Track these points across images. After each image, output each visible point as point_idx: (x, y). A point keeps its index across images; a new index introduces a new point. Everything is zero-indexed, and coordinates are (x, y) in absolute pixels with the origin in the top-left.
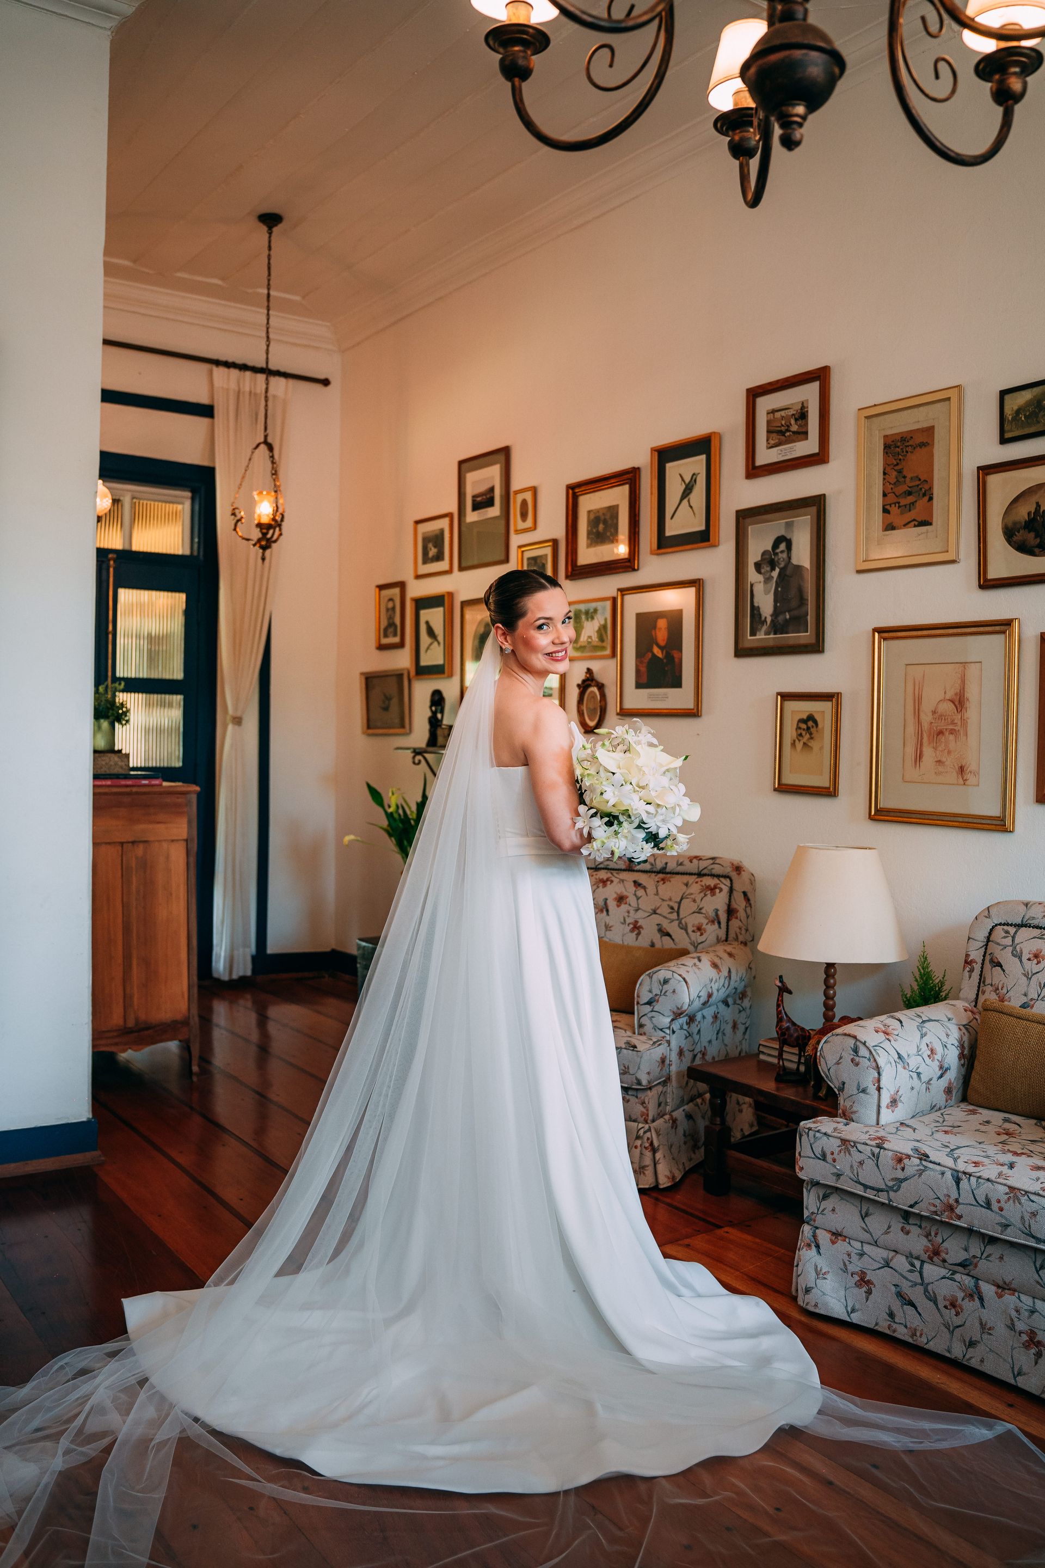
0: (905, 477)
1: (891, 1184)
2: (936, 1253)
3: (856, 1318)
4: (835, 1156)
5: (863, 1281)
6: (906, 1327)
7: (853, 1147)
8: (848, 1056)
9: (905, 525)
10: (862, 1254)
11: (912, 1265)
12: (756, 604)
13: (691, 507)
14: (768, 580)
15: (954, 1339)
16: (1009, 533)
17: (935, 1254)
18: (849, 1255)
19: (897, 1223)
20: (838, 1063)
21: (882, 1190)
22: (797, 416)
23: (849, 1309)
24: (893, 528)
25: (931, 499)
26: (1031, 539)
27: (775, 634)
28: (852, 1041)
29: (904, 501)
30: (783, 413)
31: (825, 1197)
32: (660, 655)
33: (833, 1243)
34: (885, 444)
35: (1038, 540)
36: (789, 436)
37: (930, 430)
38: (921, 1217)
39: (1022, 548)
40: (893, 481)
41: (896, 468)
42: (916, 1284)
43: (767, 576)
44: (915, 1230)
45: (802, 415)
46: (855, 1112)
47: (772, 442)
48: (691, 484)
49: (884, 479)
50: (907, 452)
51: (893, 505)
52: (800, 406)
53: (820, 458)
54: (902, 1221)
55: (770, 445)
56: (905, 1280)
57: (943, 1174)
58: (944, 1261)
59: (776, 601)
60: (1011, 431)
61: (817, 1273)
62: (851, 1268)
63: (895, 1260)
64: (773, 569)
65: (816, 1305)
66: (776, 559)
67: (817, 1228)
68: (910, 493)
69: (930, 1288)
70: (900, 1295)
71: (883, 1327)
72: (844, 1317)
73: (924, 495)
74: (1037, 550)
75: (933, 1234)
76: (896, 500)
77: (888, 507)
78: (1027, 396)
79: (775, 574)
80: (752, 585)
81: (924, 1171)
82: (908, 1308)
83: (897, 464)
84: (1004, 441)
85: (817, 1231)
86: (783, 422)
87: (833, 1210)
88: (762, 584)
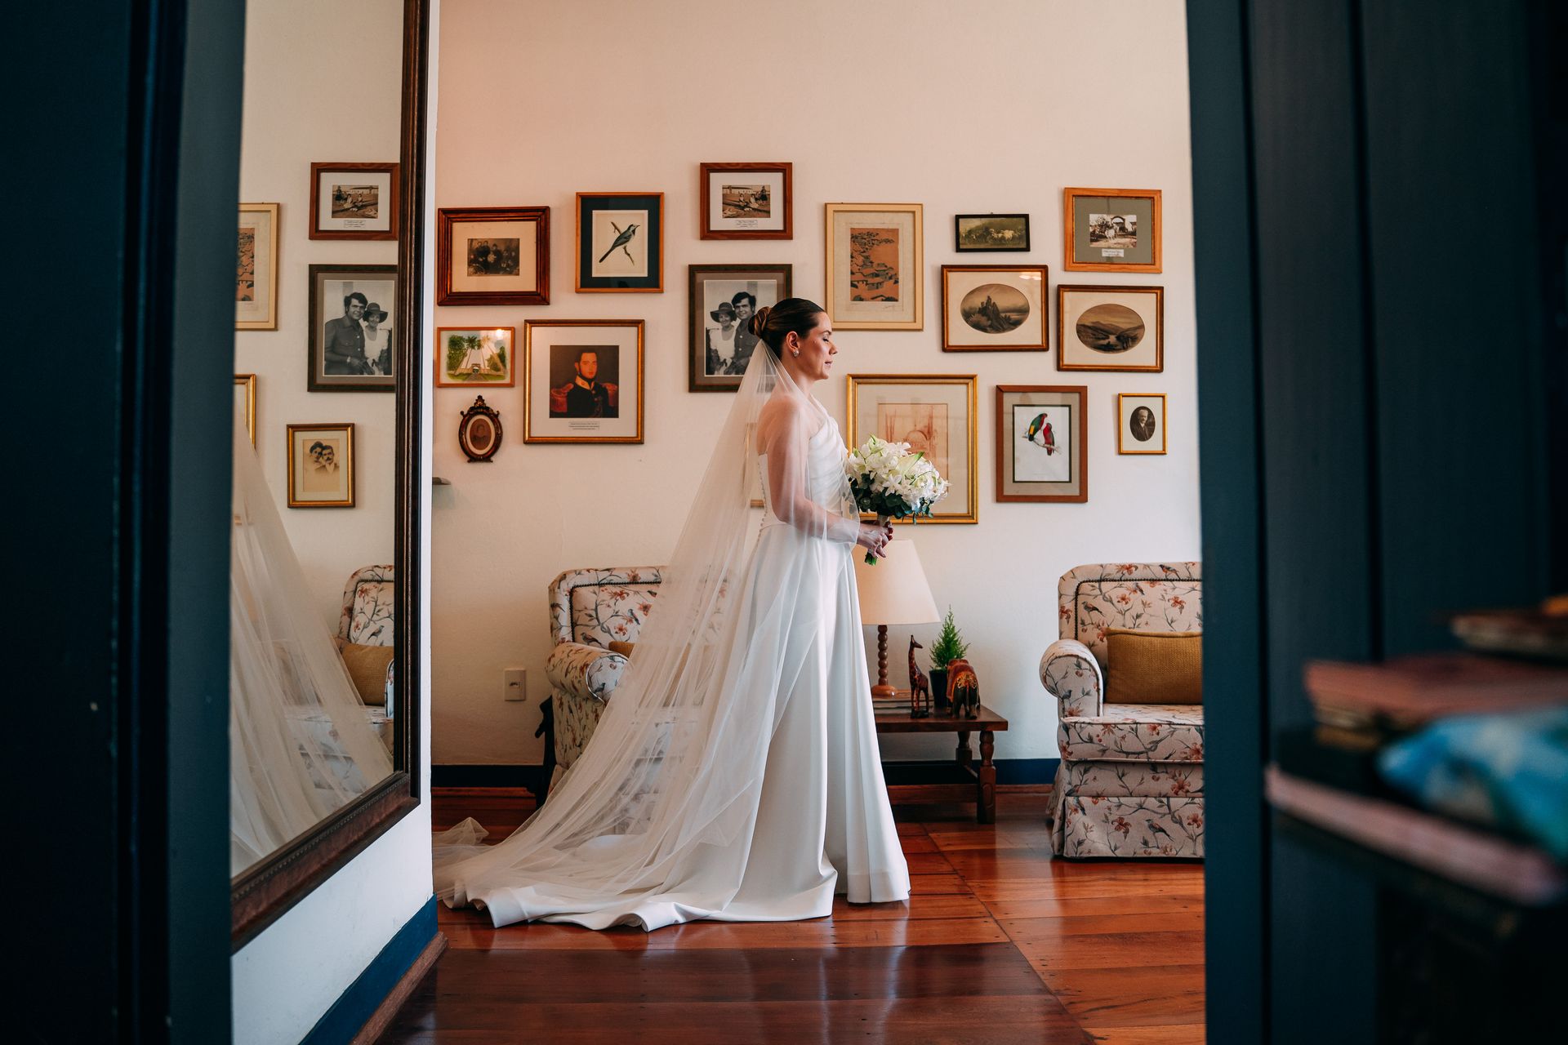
0: (872, 262)
1: (1149, 746)
2: (1181, 787)
3: (1119, 853)
4: (1100, 737)
5: (1122, 825)
6: (1158, 848)
7: (1114, 728)
8: (1073, 670)
9: (873, 299)
10: (1119, 806)
11: (1161, 802)
12: (713, 347)
13: (629, 255)
14: (726, 328)
15: (1197, 844)
16: (967, 315)
17: (1180, 789)
18: (1109, 809)
19: (1148, 775)
20: (1064, 677)
21: (1142, 753)
22: (757, 197)
23: (1113, 849)
24: (861, 300)
25: (896, 282)
26: (984, 321)
27: (737, 373)
28: (1074, 660)
29: (870, 281)
30: (741, 191)
31: (1086, 771)
32: (586, 386)
33: (1095, 803)
34: (852, 235)
35: (990, 322)
36: (749, 211)
37: (895, 232)
38: (1173, 764)
39: (977, 326)
40: (861, 263)
41: (864, 254)
42: (1165, 815)
43: (726, 324)
44: (1163, 776)
45: (764, 196)
46: (1081, 711)
47: (729, 213)
48: (628, 234)
49: (852, 261)
50: (873, 244)
51: (861, 283)
52: (761, 189)
53: (785, 233)
54: (1151, 772)
55: (725, 215)
56: (1156, 815)
57: (1189, 730)
58: (1188, 791)
59: (737, 346)
60: (965, 244)
61: (1086, 829)
62: (1111, 818)
63: (1146, 803)
64: (733, 319)
65: (1089, 852)
66: (737, 311)
67: (1078, 797)
68: (877, 275)
69: (1176, 814)
70: (1151, 826)
71: (1141, 853)
72: (1111, 854)
73: (891, 278)
74: (988, 329)
75: (1177, 775)
76: (863, 278)
77: (856, 283)
78: (976, 223)
79: (736, 323)
80: (708, 331)
81: (1174, 731)
82: (1160, 835)
83: (864, 252)
84: (958, 250)
85: (1081, 798)
86: (742, 199)
87: (1095, 778)
88: (720, 331)
